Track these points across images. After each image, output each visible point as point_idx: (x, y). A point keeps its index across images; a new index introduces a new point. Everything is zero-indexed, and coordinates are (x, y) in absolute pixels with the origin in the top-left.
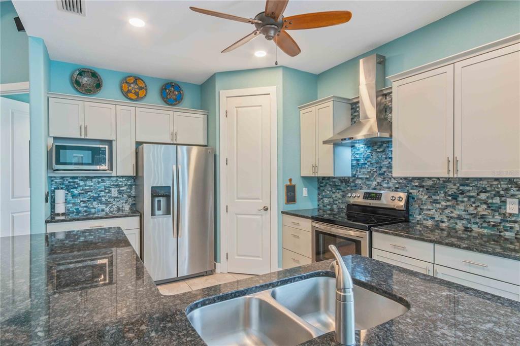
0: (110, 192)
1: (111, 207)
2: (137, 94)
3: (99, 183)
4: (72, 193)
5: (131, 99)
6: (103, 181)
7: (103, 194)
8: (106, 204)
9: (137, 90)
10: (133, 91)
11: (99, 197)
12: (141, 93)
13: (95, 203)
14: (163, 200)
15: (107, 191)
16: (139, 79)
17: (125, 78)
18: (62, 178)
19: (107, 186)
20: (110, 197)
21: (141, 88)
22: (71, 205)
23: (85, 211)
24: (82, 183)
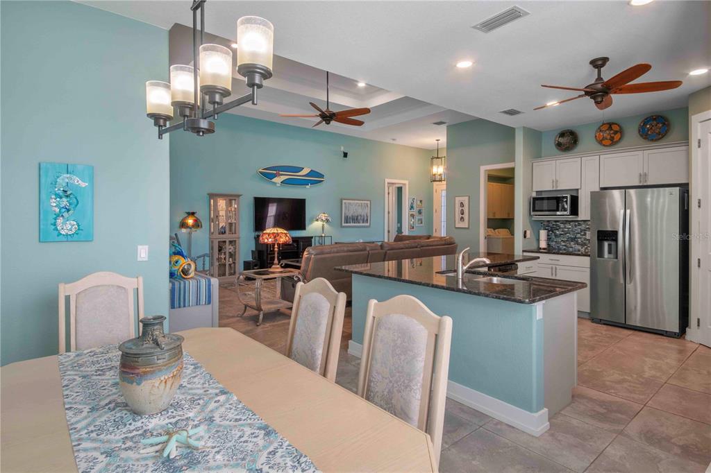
0: (585, 234)
1: (586, 248)
2: (612, 139)
3: (576, 226)
4: (555, 233)
5: (604, 145)
6: (580, 225)
7: (579, 235)
8: (582, 245)
9: (613, 135)
10: (609, 137)
11: (576, 238)
12: (617, 137)
13: (572, 243)
14: (613, 243)
15: (582, 233)
16: (613, 124)
17: (599, 128)
18: (548, 221)
19: (583, 229)
20: (585, 239)
21: (616, 132)
22: (554, 243)
23: (565, 249)
24: (562, 226)
